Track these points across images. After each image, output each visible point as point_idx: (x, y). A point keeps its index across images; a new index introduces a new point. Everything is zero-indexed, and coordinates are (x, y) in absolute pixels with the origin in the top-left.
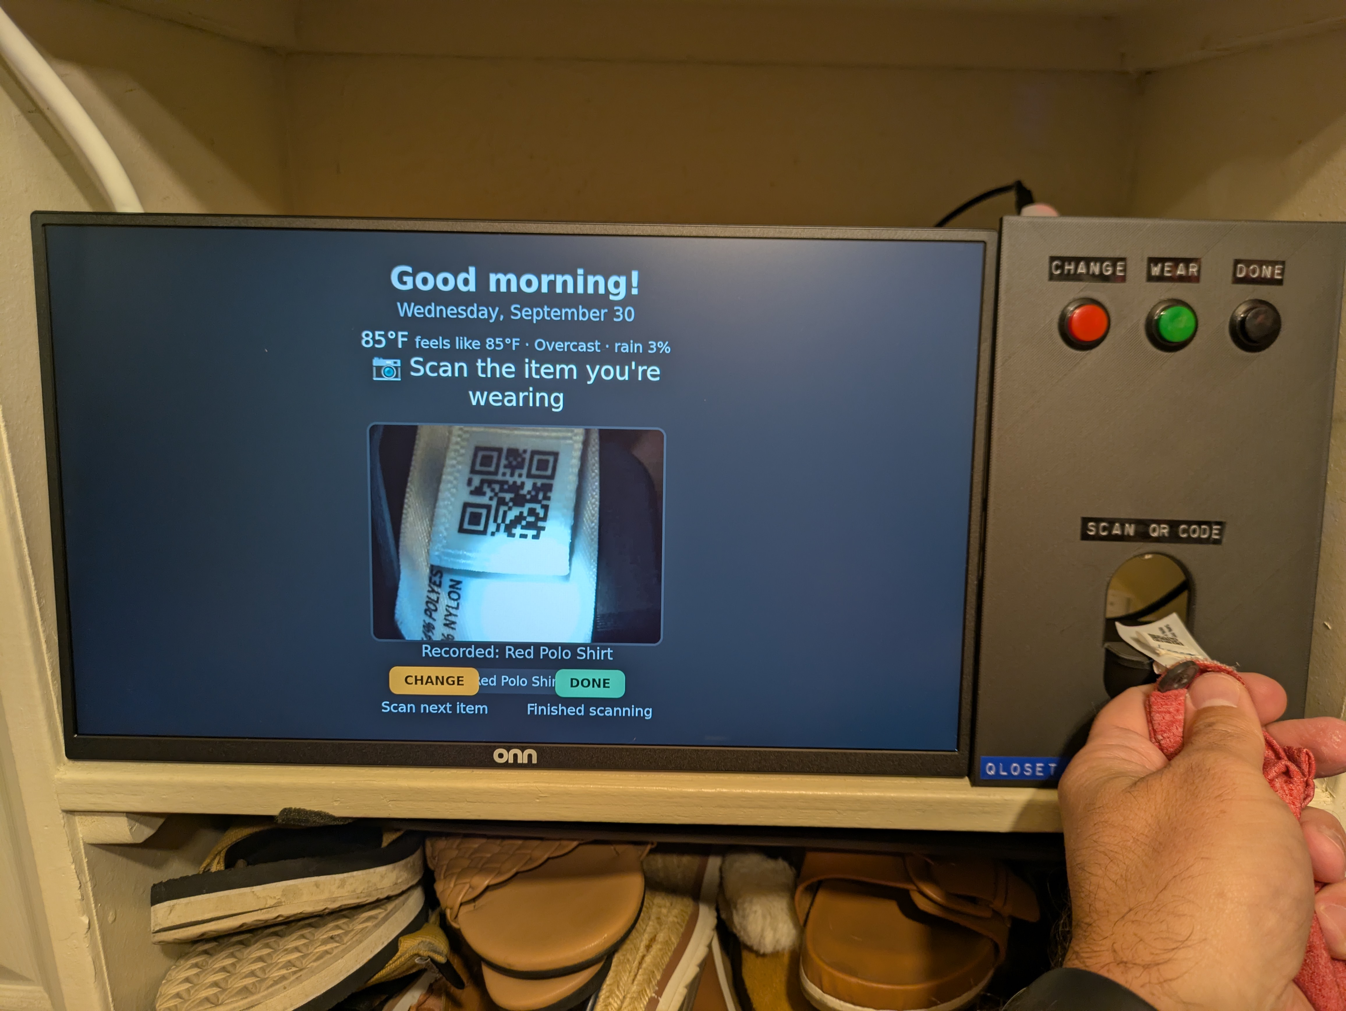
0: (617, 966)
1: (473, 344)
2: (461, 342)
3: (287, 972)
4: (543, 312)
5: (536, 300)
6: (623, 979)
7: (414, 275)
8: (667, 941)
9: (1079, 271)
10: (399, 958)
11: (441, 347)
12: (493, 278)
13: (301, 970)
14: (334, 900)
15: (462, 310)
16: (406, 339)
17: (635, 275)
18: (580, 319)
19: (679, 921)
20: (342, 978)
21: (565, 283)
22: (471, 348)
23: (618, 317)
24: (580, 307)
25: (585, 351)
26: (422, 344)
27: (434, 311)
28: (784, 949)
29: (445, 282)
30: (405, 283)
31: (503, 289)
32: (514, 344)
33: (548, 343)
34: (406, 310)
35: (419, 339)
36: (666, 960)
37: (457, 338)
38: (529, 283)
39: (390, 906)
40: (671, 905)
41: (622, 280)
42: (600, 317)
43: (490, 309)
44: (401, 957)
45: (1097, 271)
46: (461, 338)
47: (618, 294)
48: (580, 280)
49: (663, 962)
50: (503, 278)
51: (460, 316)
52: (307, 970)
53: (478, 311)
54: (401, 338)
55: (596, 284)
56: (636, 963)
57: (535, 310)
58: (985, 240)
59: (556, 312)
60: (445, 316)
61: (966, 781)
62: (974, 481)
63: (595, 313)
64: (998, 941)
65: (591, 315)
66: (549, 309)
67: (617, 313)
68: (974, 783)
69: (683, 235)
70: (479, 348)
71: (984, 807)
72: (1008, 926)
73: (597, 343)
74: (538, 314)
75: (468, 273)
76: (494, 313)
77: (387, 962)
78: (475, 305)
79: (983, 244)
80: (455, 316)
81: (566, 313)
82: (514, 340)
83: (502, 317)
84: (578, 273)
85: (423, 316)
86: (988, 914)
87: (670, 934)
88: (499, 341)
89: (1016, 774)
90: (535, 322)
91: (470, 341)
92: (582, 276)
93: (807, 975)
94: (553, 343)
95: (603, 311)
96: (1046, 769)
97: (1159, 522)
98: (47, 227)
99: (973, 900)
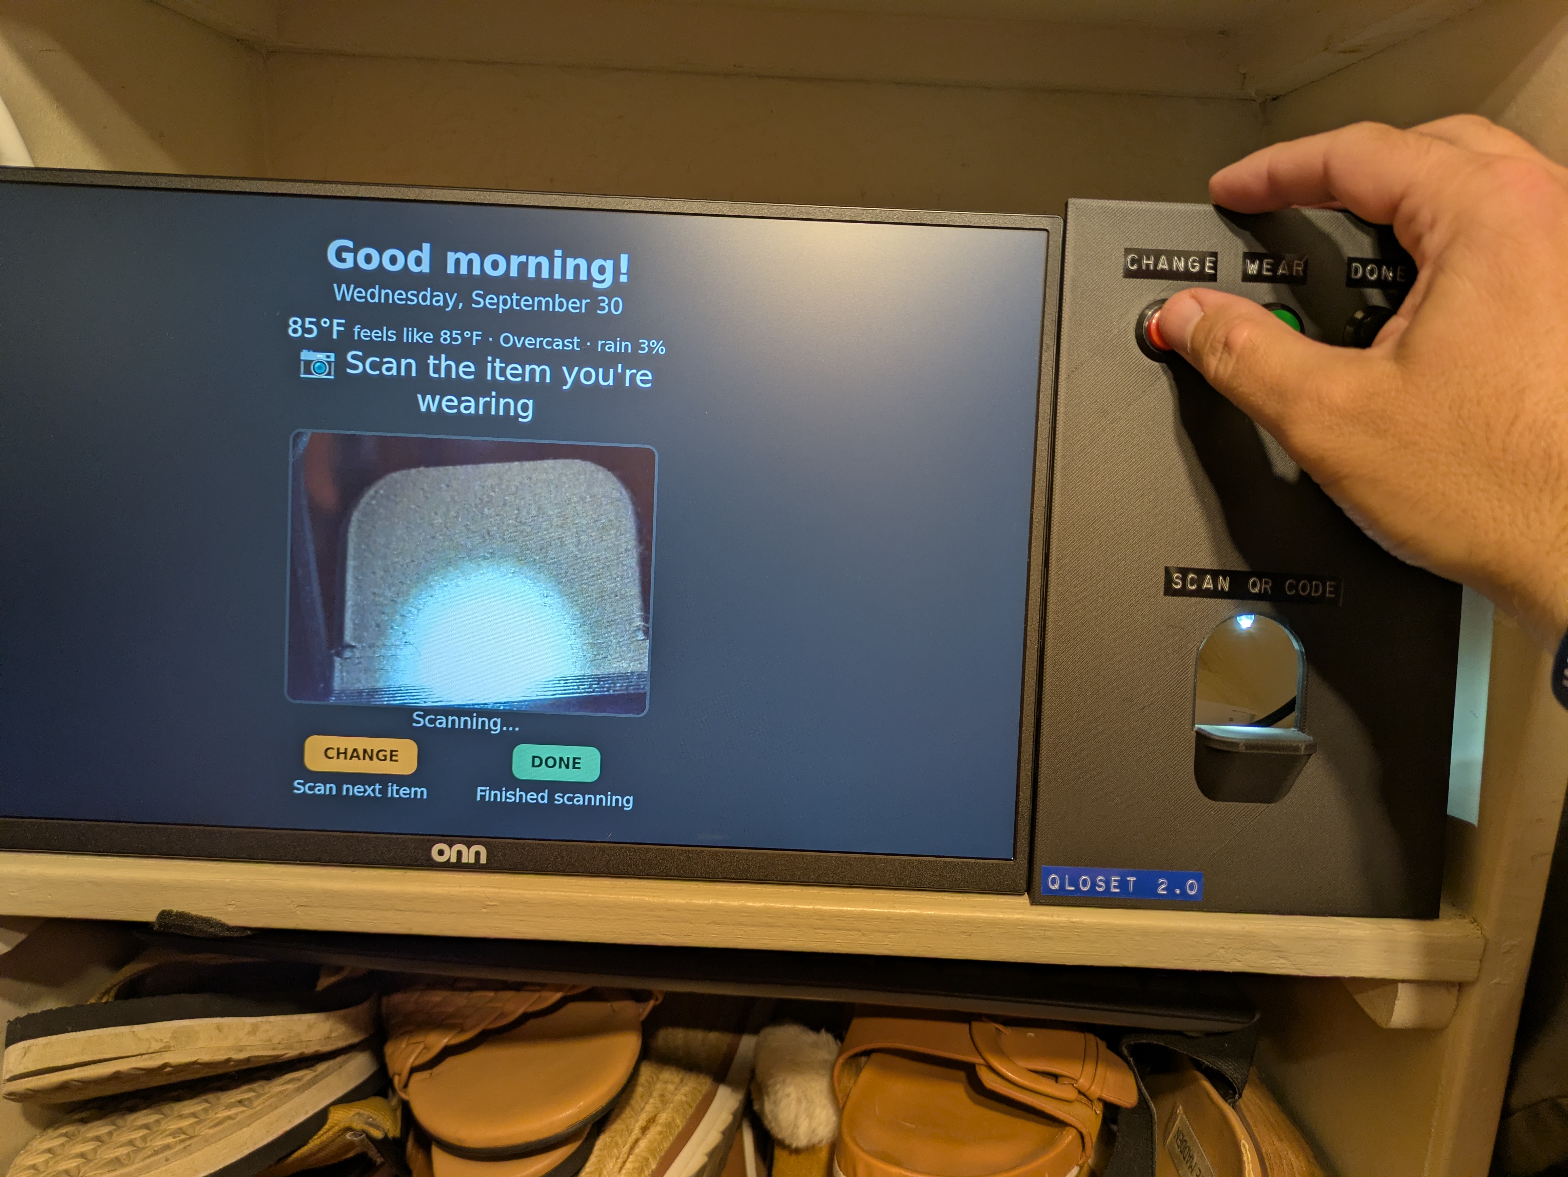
0: (601, 1150)
1: (425, 337)
2: (410, 333)
3: (174, 1140)
4: (512, 300)
5: (503, 285)
6: (607, 1166)
7: (355, 251)
8: (669, 1123)
9: (1160, 266)
10: (325, 1133)
11: (385, 339)
12: (451, 257)
13: (191, 1138)
14: (241, 1050)
15: (412, 295)
16: (342, 329)
17: (624, 259)
18: (556, 310)
19: (689, 1100)
20: (246, 1152)
21: (539, 266)
22: (421, 342)
23: (603, 309)
24: (557, 295)
25: (561, 348)
26: (362, 334)
27: (377, 295)
28: (820, 1142)
29: (393, 260)
30: (343, 260)
31: (464, 270)
32: (475, 338)
33: (515, 338)
34: (343, 293)
35: (358, 328)
36: (665, 1146)
37: (405, 329)
38: (495, 265)
39: (321, 1067)
40: (682, 1081)
41: (609, 265)
42: (580, 308)
43: (447, 294)
44: (329, 1130)
45: (1182, 266)
46: (410, 329)
47: (603, 281)
48: (558, 262)
49: (662, 1147)
50: (464, 258)
51: (409, 303)
52: (199, 1138)
53: (432, 297)
54: (337, 326)
55: (577, 268)
56: (626, 1147)
57: (501, 298)
58: (1047, 228)
59: (527, 300)
60: (391, 301)
61: (1025, 899)
62: (1035, 520)
63: (574, 303)
64: (1084, 1131)
65: (570, 305)
66: (518, 297)
67: (601, 304)
68: (1034, 902)
69: (683, 212)
70: (431, 342)
71: (1046, 930)
72: (1098, 1112)
73: (576, 340)
74: (505, 302)
75: (421, 250)
76: (451, 299)
77: (311, 1137)
78: (429, 289)
79: (1045, 233)
80: (404, 302)
81: (540, 302)
82: (475, 333)
83: (461, 305)
84: (556, 255)
85: (363, 300)
86: (1072, 1094)
87: (675, 1116)
88: (456, 334)
89: (1086, 889)
90: (501, 312)
91: (421, 333)
92: (560, 259)
93: (840, 1166)
94: (523, 338)
95: (584, 302)
96: (1123, 884)
97: (1260, 575)
99: (1054, 1077)
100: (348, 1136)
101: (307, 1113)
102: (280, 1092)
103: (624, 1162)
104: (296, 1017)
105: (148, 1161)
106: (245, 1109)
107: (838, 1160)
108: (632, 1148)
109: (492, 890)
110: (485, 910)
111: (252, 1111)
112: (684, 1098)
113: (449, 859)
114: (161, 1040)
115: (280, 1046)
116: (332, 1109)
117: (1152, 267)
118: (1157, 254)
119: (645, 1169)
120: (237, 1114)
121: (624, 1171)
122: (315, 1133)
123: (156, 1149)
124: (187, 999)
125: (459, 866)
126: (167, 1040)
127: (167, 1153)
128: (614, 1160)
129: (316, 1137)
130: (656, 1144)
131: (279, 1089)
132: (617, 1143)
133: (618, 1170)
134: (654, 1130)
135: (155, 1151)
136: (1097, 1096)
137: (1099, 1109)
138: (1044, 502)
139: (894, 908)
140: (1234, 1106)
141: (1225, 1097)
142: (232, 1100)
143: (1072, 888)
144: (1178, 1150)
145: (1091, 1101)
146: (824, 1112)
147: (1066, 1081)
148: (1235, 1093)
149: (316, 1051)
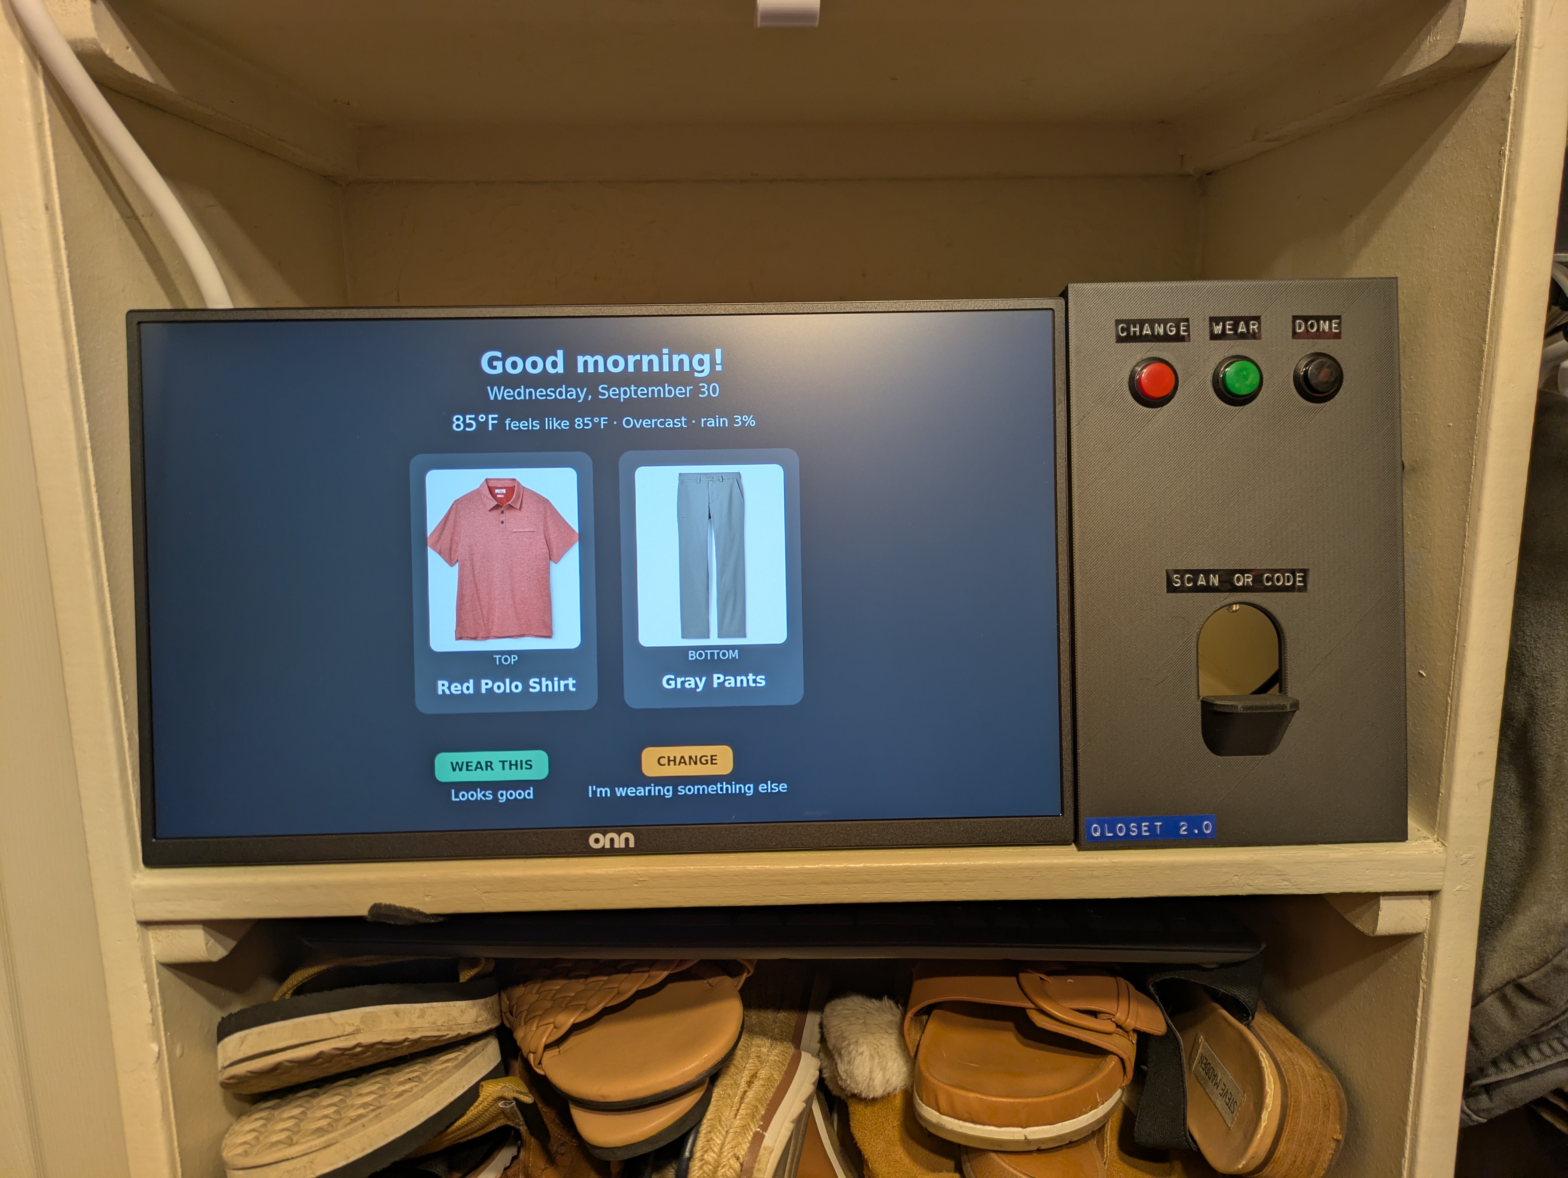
0: (718, 1101)
1: (562, 424)
2: (551, 422)
3: (365, 1110)
4: (631, 390)
5: (623, 379)
7: (504, 360)
8: (769, 1077)
10: (481, 1103)
11: (530, 428)
12: (581, 360)
13: (380, 1107)
14: (414, 1031)
15: (551, 391)
16: (496, 422)
17: (718, 352)
18: (667, 397)
19: (781, 1060)
21: (651, 362)
22: (560, 428)
23: (704, 393)
24: (666, 385)
25: (672, 427)
26: (512, 425)
27: (523, 393)
28: (896, 1089)
29: (534, 365)
30: (495, 368)
31: (591, 370)
32: (602, 423)
33: (635, 420)
34: (495, 393)
35: (509, 420)
36: (769, 1096)
37: (547, 419)
38: (616, 364)
39: (470, 1049)
40: (771, 1047)
41: (707, 358)
42: (685, 393)
43: (578, 389)
44: (483, 1101)
46: (551, 419)
47: (702, 371)
48: (666, 358)
49: (766, 1097)
50: (591, 360)
51: (548, 398)
52: (385, 1108)
53: (567, 392)
54: (492, 420)
55: (681, 362)
56: (737, 1097)
57: (622, 389)
58: (1052, 307)
59: (642, 390)
60: (534, 398)
61: (1073, 847)
62: (1059, 540)
63: (680, 390)
64: (1124, 1057)
65: (677, 392)
66: (636, 388)
67: (702, 390)
68: (1080, 848)
69: (763, 312)
70: (568, 428)
71: (1092, 870)
72: (1134, 1042)
73: (683, 419)
74: (625, 393)
75: (556, 356)
76: (582, 393)
77: (468, 1109)
78: (564, 386)
79: (1051, 312)
80: (544, 398)
81: (653, 391)
82: (602, 419)
83: (590, 397)
84: (664, 353)
85: (512, 398)
86: (1111, 1027)
87: (773, 1072)
88: (587, 420)
89: (1122, 834)
90: (622, 401)
91: (559, 421)
92: (667, 356)
93: (922, 1100)
94: (641, 420)
95: (688, 388)
96: (1151, 828)
97: (1243, 572)
98: (142, 325)
99: (1094, 1014)
100: (500, 1104)
101: (464, 1087)
102: (442, 1069)
103: (738, 1110)
104: (451, 1003)
105: (349, 1128)
106: (417, 1083)
107: (919, 1097)
108: (742, 1098)
109: (642, 868)
110: (636, 885)
111: (423, 1085)
112: (777, 1059)
114: (353, 1024)
115: (443, 1028)
116: (482, 1083)
119: (755, 1114)
120: (412, 1088)
121: (738, 1117)
122: (472, 1105)
123: (352, 1118)
124: (369, 989)
125: (612, 852)
126: (358, 1024)
127: (363, 1120)
128: (729, 1109)
129: (472, 1108)
130: (761, 1095)
131: (440, 1067)
132: (729, 1095)
133: (734, 1116)
134: (757, 1084)
135: (351, 1120)
136: (1132, 1027)
137: (1134, 1038)
138: (1065, 524)
139: (969, 860)
140: (1248, 1026)
141: (1240, 1020)
142: (402, 1079)
143: (1111, 835)
144: (1203, 1073)
145: (1127, 1032)
146: (896, 1065)
147: (1105, 1016)
148: (1248, 1015)
149: (469, 1033)
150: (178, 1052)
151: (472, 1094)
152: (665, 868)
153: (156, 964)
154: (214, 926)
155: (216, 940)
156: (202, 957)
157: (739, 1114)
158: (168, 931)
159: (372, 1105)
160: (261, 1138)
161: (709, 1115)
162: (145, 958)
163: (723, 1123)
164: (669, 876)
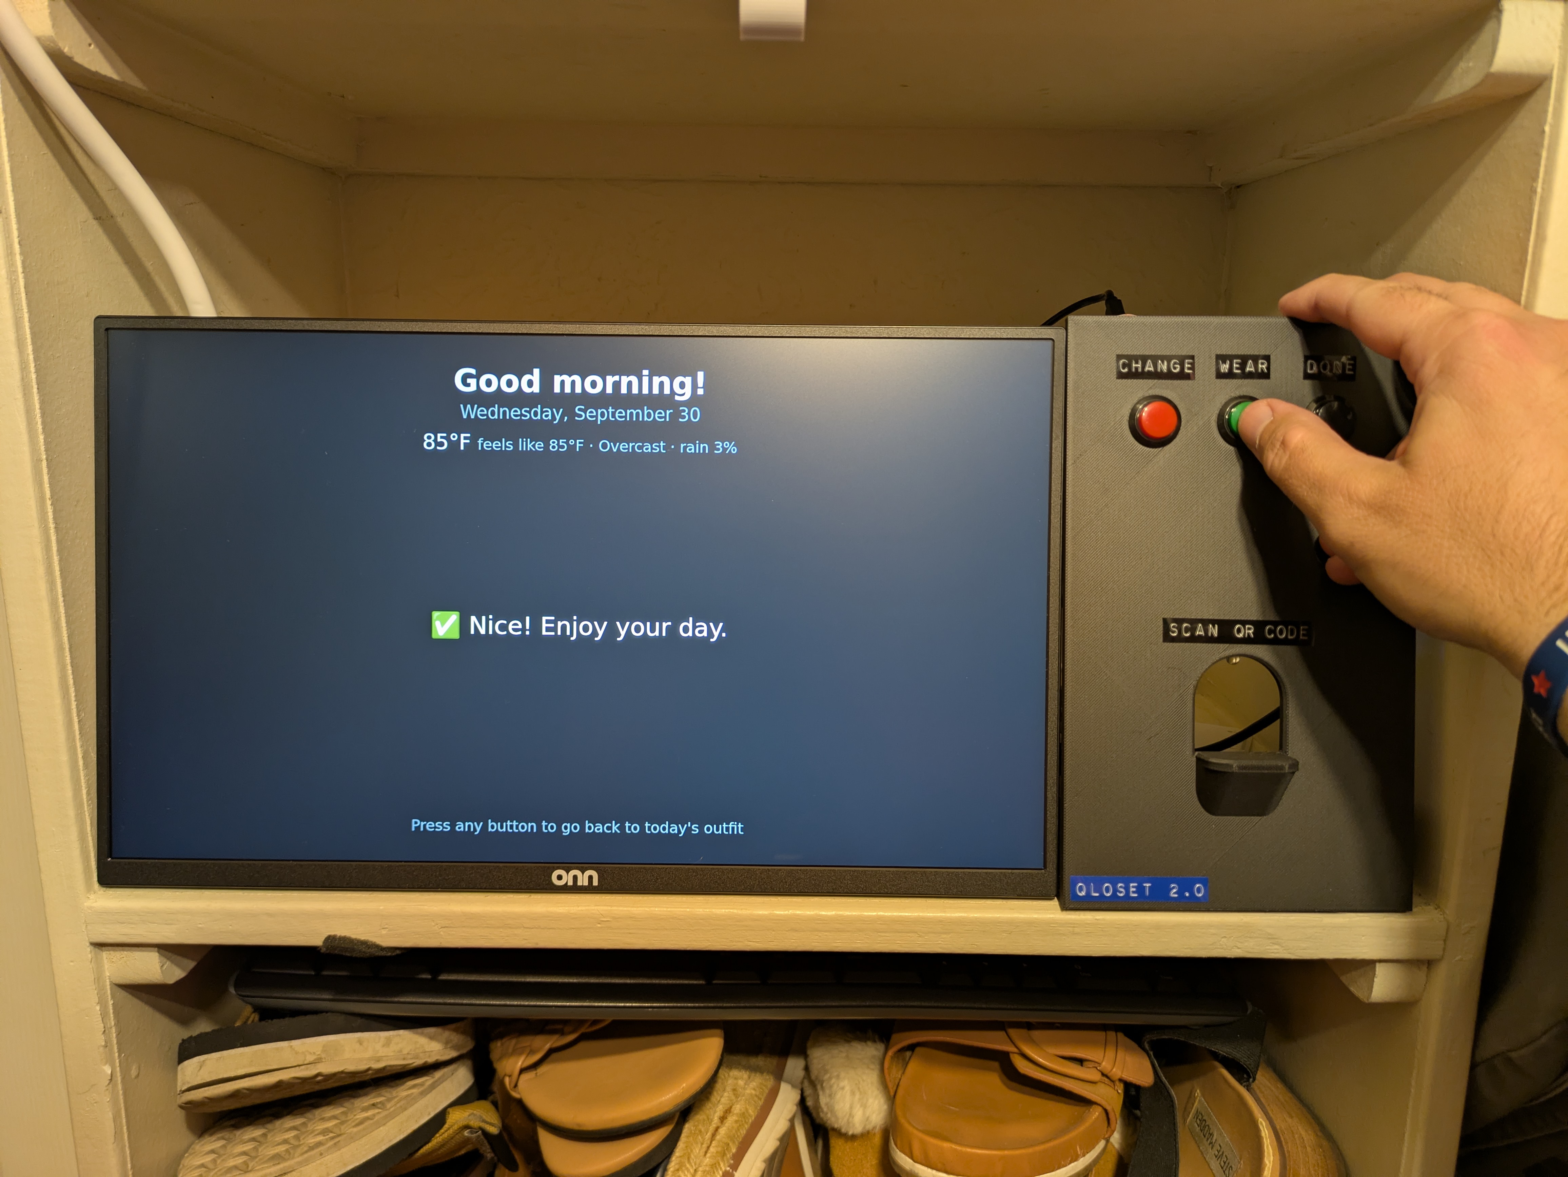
0: (688, 1137)
1: (537, 446)
2: (525, 443)
3: (324, 1138)
4: (608, 413)
5: (601, 401)
6: (694, 1151)
7: (478, 377)
8: (744, 1113)
9: (1147, 369)
10: (446, 1131)
11: (503, 449)
12: (557, 379)
13: (339, 1135)
14: (377, 1057)
15: (525, 411)
16: (468, 441)
17: (701, 375)
18: (645, 420)
19: (758, 1093)
20: (384, 1148)
21: (630, 384)
22: (534, 450)
23: (684, 417)
24: (645, 408)
25: (650, 451)
26: (485, 445)
27: (497, 412)
28: (874, 1128)
29: (509, 383)
30: (468, 385)
31: (568, 390)
32: (578, 445)
33: (612, 444)
34: (468, 412)
35: (482, 440)
36: (742, 1133)
37: (520, 439)
38: (594, 384)
39: (438, 1074)
40: (749, 1078)
41: (688, 381)
42: (665, 417)
44: (449, 1129)
45: (1165, 368)
46: (525, 440)
47: (683, 395)
48: (645, 380)
49: (739, 1134)
50: (568, 379)
51: (523, 418)
52: (345, 1136)
53: (542, 412)
54: (464, 440)
55: (661, 384)
56: (708, 1134)
57: (599, 411)
58: (1053, 338)
59: (620, 413)
60: (508, 418)
61: (1055, 903)
62: (1051, 581)
63: (660, 413)
64: (1109, 1108)
65: (657, 415)
66: (614, 410)
67: (682, 414)
68: (1065, 907)
69: (748, 335)
70: (542, 449)
71: (1074, 927)
72: (1119, 1091)
73: (662, 444)
74: (603, 415)
75: (532, 374)
76: (558, 414)
77: (433, 1135)
78: (539, 406)
79: (1050, 342)
80: (519, 418)
81: (631, 414)
82: (578, 441)
83: (566, 418)
84: (643, 374)
85: (485, 417)
86: (1095, 1076)
87: (748, 1107)
88: (562, 442)
89: (1108, 895)
90: (599, 423)
91: (534, 442)
92: (648, 377)
93: (896, 1146)
94: (618, 444)
95: (668, 412)
96: (1140, 890)
97: (1244, 623)
98: (110, 331)
99: (1080, 1061)
100: (466, 1133)
101: (428, 1114)
102: (407, 1096)
103: (708, 1148)
104: (420, 1031)
105: (306, 1156)
106: (380, 1110)
107: (894, 1140)
108: (714, 1135)
109: (605, 908)
110: (599, 925)
111: (386, 1113)
112: (753, 1092)
113: (567, 883)
114: (313, 1053)
115: (407, 1057)
116: (450, 1110)
117: (1140, 370)
118: (1144, 359)
119: (726, 1152)
120: (374, 1115)
121: (708, 1155)
122: (437, 1131)
123: (311, 1145)
124: (332, 1017)
125: (575, 889)
126: (319, 1053)
127: (321, 1148)
128: (699, 1146)
129: (437, 1135)
130: (734, 1131)
131: (405, 1093)
132: (700, 1131)
133: (703, 1154)
134: (731, 1120)
135: (310, 1147)
136: (1119, 1077)
137: (1121, 1089)
138: (1058, 566)
139: (945, 912)
141: (1240, 1081)
142: (366, 1104)
143: (1097, 895)
144: (1198, 1129)
145: (1113, 1082)
146: (877, 1102)
147: (1091, 1065)
150: (134, 1073)
151: (439, 1120)
152: (630, 909)
153: (110, 984)
154: (168, 950)
155: (172, 962)
156: (157, 979)
157: (709, 1151)
158: (122, 952)
159: (332, 1132)
160: (219, 1161)
161: (678, 1152)
162: (98, 979)
163: (692, 1161)
164: (632, 918)
